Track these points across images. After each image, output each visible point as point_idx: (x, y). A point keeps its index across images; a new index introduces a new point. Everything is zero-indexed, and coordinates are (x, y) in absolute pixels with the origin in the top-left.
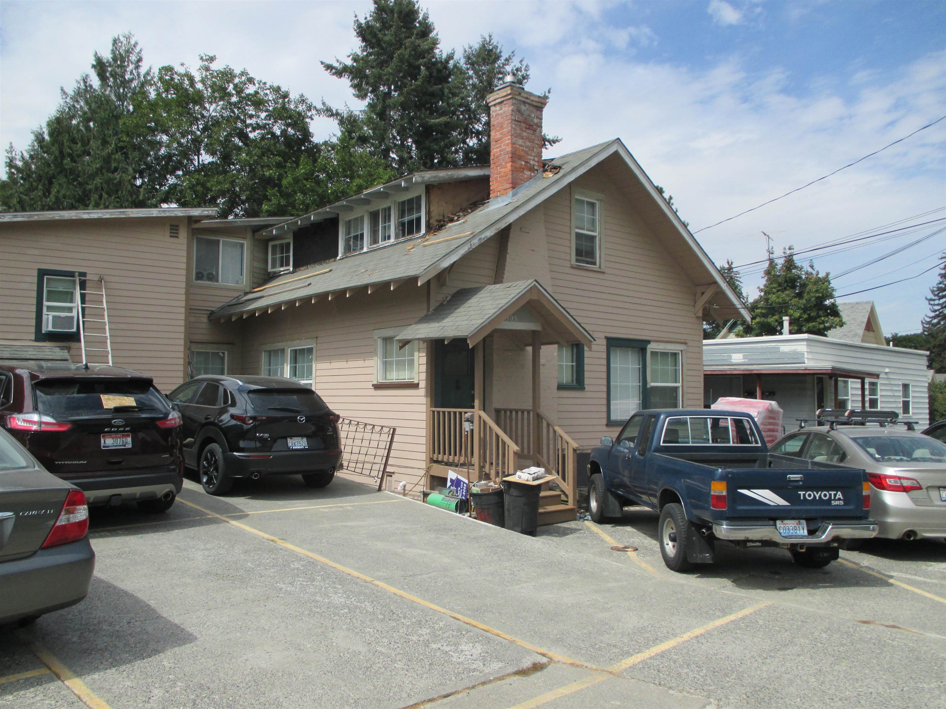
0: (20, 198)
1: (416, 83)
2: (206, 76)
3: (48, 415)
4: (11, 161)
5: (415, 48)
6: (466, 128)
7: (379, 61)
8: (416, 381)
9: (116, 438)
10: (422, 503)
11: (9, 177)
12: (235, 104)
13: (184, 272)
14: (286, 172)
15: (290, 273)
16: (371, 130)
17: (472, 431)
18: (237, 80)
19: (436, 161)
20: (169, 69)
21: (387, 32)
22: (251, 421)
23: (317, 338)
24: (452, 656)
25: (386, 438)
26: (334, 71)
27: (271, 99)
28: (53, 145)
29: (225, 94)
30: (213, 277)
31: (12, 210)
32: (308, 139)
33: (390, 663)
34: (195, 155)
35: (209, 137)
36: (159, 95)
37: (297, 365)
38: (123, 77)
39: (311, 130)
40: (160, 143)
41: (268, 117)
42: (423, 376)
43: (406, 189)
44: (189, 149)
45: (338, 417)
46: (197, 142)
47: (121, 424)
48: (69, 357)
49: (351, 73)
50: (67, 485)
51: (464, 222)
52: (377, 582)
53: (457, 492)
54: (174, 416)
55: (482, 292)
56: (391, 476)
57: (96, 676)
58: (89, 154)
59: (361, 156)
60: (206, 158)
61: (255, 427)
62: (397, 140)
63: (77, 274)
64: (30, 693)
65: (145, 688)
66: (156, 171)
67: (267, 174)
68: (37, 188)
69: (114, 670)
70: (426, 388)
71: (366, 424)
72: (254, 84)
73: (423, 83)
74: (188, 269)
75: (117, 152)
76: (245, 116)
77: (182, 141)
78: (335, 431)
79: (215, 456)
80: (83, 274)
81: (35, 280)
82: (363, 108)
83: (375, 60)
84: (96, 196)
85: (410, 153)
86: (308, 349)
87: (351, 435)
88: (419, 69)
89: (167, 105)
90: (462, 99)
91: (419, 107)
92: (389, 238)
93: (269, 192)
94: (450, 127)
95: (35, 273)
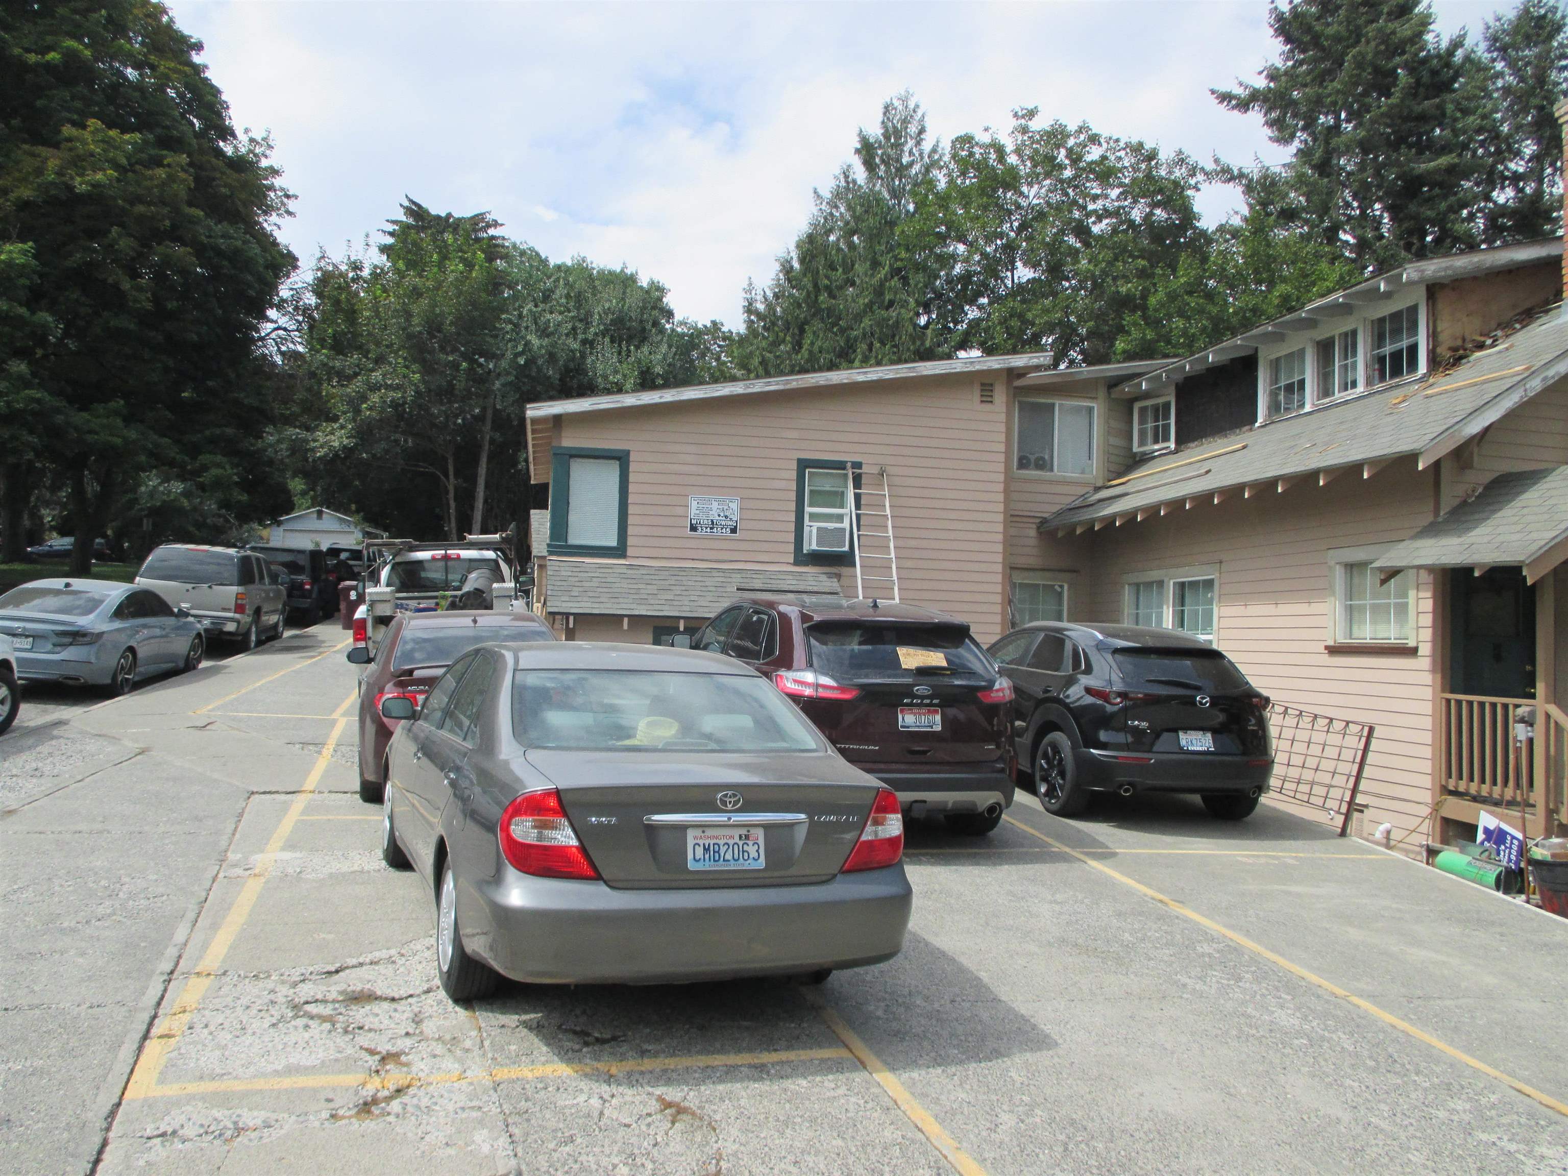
0: (763, 356)
1: (1389, 101)
2: (1023, 141)
3: (826, 674)
4: (750, 304)
5: (1385, 38)
6: (1492, 171)
7: (1317, 72)
8: (1412, 643)
9: (920, 714)
10: (1424, 865)
11: (748, 328)
12: (1070, 180)
13: (1002, 458)
14: (1155, 285)
15: (1171, 453)
16: (1303, 195)
17: (1531, 741)
18: (1071, 142)
19: (1429, 239)
20: (966, 140)
21: (1330, 20)
22: (1119, 700)
23: (1221, 562)
24: (1523, 1163)
25: (1355, 743)
26: (1234, 102)
27: (1127, 164)
28: (805, 275)
29: (1051, 166)
30: (1043, 464)
31: (752, 375)
32: (1192, 224)
33: (1397, 1149)
34: (1007, 270)
35: (1029, 239)
36: (951, 182)
37: (1186, 609)
38: (898, 160)
39: (1195, 209)
40: (954, 257)
41: (1123, 196)
42: (1427, 634)
43: (1388, 295)
44: (998, 261)
45: (1267, 700)
46: (1010, 248)
47: (926, 693)
48: (839, 590)
49: (1266, 100)
50: (871, 780)
51: (1507, 349)
52: (1355, 1000)
53: (1498, 854)
54: (1003, 685)
55: (1549, 479)
56: (1362, 811)
57: (915, 1075)
58: (853, 284)
59: (1286, 245)
60: (1024, 273)
61: (1125, 710)
62: (1353, 209)
63: (849, 465)
64: (829, 1081)
65: (987, 1109)
66: (949, 300)
67: (1123, 290)
68: (784, 341)
69: (939, 1070)
70: (1433, 656)
71: (1316, 716)
72: (1100, 144)
73: (1402, 100)
74: (1008, 453)
75: (892, 277)
76: (1084, 199)
77: (988, 249)
78: (1262, 724)
79: (1059, 752)
80: (857, 465)
81: (794, 475)
82: (1288, 160)
83: (1309, 72)
84: (864, 347)
85: (1377, 229)
86: (1205, 581)
87: (1287, 733)
88: (1396, 76)
89: (965, 196)
90: (1484, 117)
91: (1395, 145)
92: (1354, 384)
93: (1128, 319)
94: (1455, 173)
95: (794, 465)
